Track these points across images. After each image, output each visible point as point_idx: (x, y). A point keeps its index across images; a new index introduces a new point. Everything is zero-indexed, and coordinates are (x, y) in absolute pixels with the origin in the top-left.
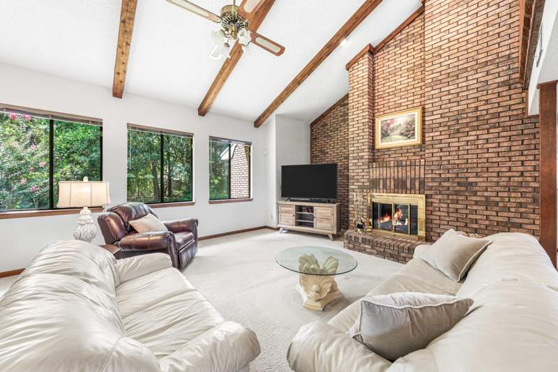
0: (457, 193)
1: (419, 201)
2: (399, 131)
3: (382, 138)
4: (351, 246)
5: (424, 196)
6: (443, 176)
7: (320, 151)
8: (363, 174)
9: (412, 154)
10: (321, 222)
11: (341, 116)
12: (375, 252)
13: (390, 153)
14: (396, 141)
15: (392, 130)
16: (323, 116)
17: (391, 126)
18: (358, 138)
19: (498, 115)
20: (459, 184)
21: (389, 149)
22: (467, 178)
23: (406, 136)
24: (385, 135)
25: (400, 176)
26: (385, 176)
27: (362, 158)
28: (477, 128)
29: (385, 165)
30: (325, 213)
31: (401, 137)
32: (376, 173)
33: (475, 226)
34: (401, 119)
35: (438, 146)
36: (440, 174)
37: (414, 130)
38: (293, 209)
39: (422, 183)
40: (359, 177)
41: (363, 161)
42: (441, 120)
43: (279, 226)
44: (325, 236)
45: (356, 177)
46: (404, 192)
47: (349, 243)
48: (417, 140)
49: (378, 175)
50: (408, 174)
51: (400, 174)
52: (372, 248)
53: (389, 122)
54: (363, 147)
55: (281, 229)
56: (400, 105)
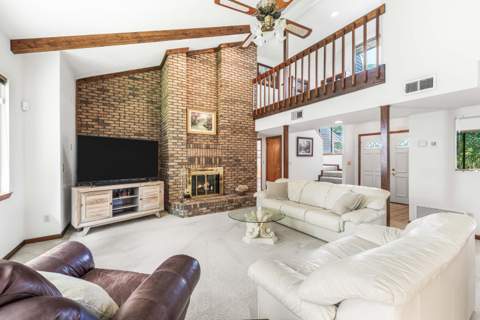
0: (235, 165)
1: (220, 171)
2: (203, 123)
3: (192, 125)
5: (222, 168)
8: (182, 152)
9: (210, 141)
11: (130, 89)
12: (210, 210)
13: (197, 138)
14: (200, 129)
15: (199, 121)
17: (198, 118)
18: (178, 121)
19: (246, 128)
20: (236, 161)
22: (238, 157)
23: (207, 128)
24: (194, 123)
25: (208, 155)
26: (199, 155)
28: (241, 132)
29: (199, 147)
31: (204, 128)
32: (192, 152)
33: (240, 182)
34: (204, 116)
35: (227, 138)
36: (228, 155)
37: (211, 125)
39: (220, 160)
40: (178, 155)
41: (182, 141)
43: (81, 226)
44: (152, 216)
45: (176, 155)
46: (211, 166)
48: (213, 132)
49: (194, 154)
50: (213, 154)
52: (207, 209)
53: (196, 114)
54: (182, 130)
56: (203, 105)
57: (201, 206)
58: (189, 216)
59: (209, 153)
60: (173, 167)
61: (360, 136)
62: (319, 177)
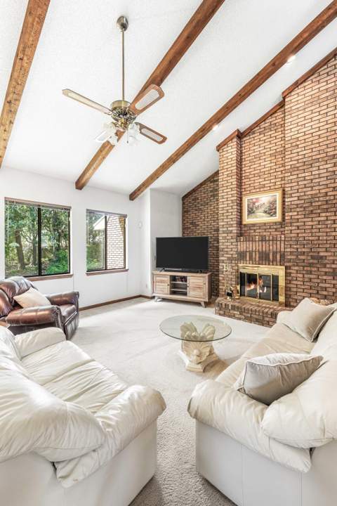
0: (311, 265)
1: (280, 271)
2: (263, 209)
3: (248, 215)
4: (222, 312)
5: (284, 267)
6: (299, 250)
7: (192, 223)
8: (231, 247)
9: (274, 230)
10: (194, 290)
11: (211, 191)
12: (243, 317)
13: (255, 228)
14: (261, 218)
15: (257, 208)
16: (194, 190)
17: (256, 204)
18: (228, 214)
20: (313, 257)
21: (254, 225)
22: (319, 252)
23: (269, 213)
24: (251, 212)
25: (264, 249)
26: (251, 249)
27: (231, 232)
29: (251, 239)
30: (197, 283)
31: (264, 214)
32: (243, 246)
33: (325, 293)
34: (264, 199)
35: (295, 224)
36: (297, 249)
37: (275, 209)
38: (167, 279)
39: (283, 256)
40: (228, 250)
41: (232, 235)
42: (298, 202)
43: (154, 295)
44: (198, 304)
45: (226, 250)
46: (267, 263)
47: (220, 310)
48: (278, 218)
49: (245, 248)
50: (271, 247)
51: (264, 247)
52: (241, 314)
53: (254, 200)
54: (232, 222)
55: (156, 298)
56: (264, 186)
57: (234, 308)
59: (265, 247)
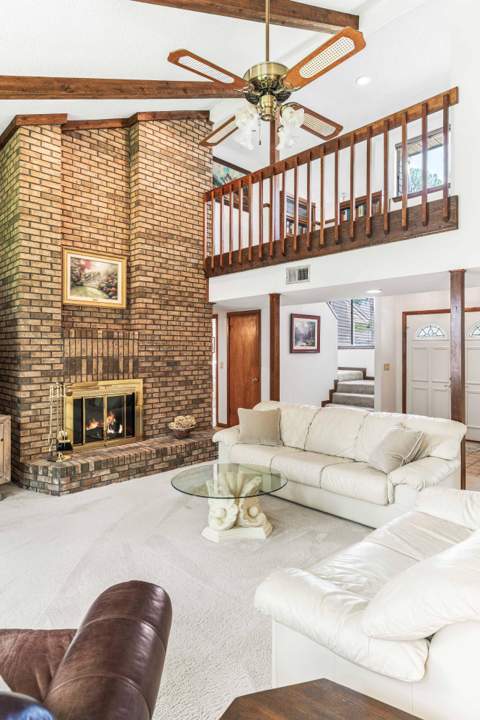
0: (167, 374)
1: (136, 386)
2: (98, 283)
3: (72, 287)
5: (141, 381)
6: (155, 354)
8: (51, 348)
9: (112, 321)
13: (83, 314)
14: (93, 297)
15: (88, 278)
17: (87, 271)
18: (42, 278)
19: (191, 295)
20: (169, 364)
21: (80, 308)
22: (173, 357)
23: (107, 293)
24: (77, 283)
25: (111, 353)
26: (89, 354)
27: (49, 317)
28: (180, 304)
29: (90, 335)
31: (99, 293)
32: (74, 348)
33: (179, 408)
34: (100, 266)
35: (151, 316)
36: (153, 352)
37: (116, 287)
39: (136, 363)
40: (43, 355)
41: (52, 323)
45: (38, 355)
46: (116, 377)
48: (119, 301)
49: (78, 350)
50: (121, 350)
51: (111, 350)
52: (112, 473)
53: (83, 263)
54: (52, 298)
56: (96, 243)
57: (99, 466)
58: (72, 491)
60: (30, 381)
61: (405, 314)
62: (332, 392)
